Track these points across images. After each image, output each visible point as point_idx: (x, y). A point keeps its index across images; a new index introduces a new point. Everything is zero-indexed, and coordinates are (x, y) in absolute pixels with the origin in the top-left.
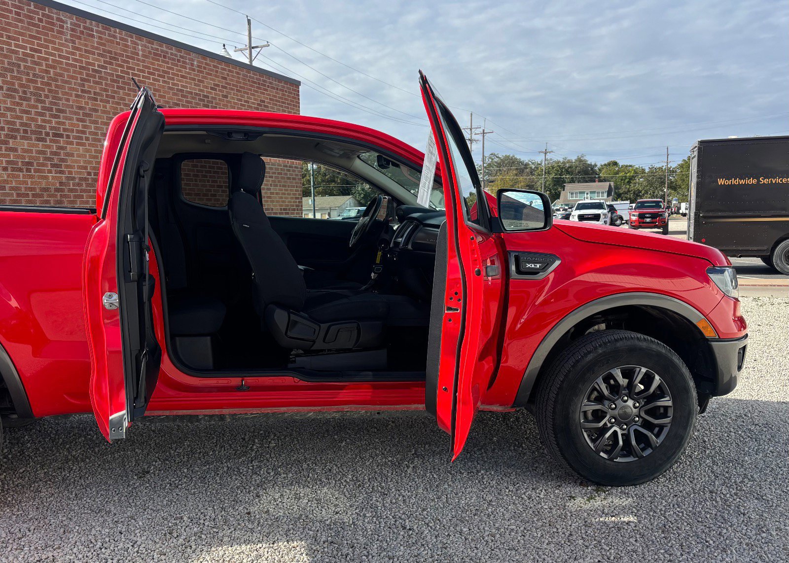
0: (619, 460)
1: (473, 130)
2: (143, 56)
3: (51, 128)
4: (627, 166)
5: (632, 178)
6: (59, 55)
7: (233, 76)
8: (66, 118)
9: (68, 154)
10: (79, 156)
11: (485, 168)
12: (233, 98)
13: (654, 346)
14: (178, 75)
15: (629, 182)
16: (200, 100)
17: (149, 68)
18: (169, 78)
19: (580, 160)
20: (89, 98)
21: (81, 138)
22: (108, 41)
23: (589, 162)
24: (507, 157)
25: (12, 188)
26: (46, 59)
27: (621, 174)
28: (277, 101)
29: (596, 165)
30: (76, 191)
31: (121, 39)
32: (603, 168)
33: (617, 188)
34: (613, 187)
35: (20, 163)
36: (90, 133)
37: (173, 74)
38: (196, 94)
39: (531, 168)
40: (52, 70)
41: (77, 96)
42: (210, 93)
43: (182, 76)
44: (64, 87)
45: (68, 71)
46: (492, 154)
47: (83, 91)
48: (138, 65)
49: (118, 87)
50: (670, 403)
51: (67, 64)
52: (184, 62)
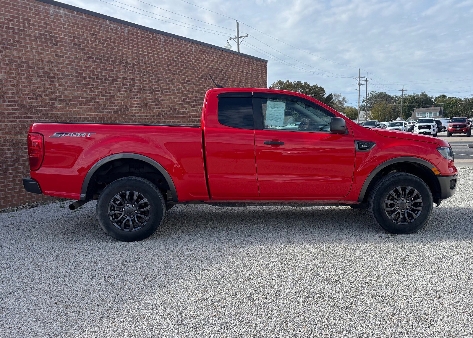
0: (400, 223)
1: (361, 79)
2: (195, 52)
3: (155, 88)
4: (451, 98)
5: (454, 104)
6: (159, 54)
7: (235, 60)
8: (161, 83)
9: (162, 100)
10: (167, 100)
11: (368, 99)
12: (235, 70)
13: (414, 178)
14: (210, 61)
15: (452, 107)
16: (220, 72)
17: (197, 57)
18: (206, 62)
19: (423, 95)
20: (171, 73)
21: (167, 92)
22: (179, 46)
23: (428, 96)
24: (381, 93)
25: (139, 116)
26: (153, 56)
27: (447, 102)
28: (256, 71)
29: (432, 98)
30: (165, 116)
31: (185, 45)
32: (437, 99)
33: (445, 110)
34: (442, 110)
35: (142, 104)
36: (172, 89)
37: (208, 60)
38: (218, 69)
39: (395, 99)
40: (156, 61)
41: (166, 72)
42: (225, 68)
43: (212, 61)
44: (160, 69)
45: (162, 61)
46: (372, 92)
47: (168, 70)
48: (192, 57)
49: (184, 68)
50: (421, 201)
51: (162, 58)
52: (213, 54)
